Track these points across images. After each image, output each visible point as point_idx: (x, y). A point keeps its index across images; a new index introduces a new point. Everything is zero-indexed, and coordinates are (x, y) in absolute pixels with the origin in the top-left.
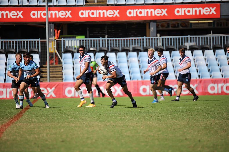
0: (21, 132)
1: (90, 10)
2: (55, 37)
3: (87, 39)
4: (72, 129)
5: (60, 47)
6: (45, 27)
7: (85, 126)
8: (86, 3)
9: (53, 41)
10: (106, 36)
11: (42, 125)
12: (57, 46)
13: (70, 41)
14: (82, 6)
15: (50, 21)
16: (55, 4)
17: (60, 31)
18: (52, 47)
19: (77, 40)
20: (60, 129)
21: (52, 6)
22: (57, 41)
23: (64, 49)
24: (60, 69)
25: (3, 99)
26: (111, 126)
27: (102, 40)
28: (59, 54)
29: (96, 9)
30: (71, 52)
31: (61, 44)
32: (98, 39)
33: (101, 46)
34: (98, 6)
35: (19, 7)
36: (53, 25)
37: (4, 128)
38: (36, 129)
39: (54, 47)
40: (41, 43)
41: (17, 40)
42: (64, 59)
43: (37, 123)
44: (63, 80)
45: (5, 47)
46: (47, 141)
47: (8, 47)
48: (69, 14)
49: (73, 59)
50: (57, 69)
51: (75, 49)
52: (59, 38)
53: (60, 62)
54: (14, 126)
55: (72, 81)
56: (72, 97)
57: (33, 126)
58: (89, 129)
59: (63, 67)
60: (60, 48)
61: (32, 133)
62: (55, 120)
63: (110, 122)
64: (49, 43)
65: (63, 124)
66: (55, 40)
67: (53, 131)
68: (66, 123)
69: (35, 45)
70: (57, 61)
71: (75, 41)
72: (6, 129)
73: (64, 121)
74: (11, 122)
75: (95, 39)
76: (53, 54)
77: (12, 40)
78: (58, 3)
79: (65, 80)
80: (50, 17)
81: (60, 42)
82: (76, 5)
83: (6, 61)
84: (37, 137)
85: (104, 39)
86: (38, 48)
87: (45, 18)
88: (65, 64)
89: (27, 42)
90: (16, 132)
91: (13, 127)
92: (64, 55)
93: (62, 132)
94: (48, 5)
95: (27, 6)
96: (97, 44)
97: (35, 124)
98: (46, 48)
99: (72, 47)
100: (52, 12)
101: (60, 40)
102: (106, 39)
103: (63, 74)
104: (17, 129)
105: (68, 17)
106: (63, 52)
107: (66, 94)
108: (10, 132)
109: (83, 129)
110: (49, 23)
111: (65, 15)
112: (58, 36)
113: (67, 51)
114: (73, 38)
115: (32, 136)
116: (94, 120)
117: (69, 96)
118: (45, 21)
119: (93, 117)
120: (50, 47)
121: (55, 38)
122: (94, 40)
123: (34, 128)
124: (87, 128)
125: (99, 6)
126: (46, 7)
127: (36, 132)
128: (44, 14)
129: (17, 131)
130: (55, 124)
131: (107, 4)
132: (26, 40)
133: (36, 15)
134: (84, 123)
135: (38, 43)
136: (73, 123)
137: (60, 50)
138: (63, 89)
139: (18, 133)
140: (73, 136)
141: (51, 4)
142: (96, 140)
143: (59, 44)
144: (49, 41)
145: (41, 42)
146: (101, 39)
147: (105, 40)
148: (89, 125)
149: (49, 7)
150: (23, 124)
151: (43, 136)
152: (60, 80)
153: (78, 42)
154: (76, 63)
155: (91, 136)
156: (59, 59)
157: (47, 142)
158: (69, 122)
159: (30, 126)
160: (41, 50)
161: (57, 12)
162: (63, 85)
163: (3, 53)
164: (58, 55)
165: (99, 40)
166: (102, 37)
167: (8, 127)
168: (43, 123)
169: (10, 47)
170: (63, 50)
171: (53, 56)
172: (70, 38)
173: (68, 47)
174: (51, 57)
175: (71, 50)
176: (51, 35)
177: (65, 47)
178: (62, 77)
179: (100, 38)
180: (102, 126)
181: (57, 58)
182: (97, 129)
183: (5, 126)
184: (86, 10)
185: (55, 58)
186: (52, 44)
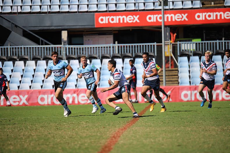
0: (138, 136)
1: (206, 12)
2: (171, 40)
3: (203, 42)
4: (188, 133)
5: (176, 50)
6: (161, 31)
7: (202, 130)
8: (203, 6)
9: (169, 45)
10: (223, 39)
11: (158, 129)
12: (172, 49)
13: (186, 45)
14: (199, 8)
15: (166, 24)
16: (171, 7)
17: (176, 34)
18: (167, 51)
19: (193, 43)
20: (176, 133)
21: (168, 9)
22: (173, 44)
23: (180, 52)
24: (176, 73)
25: (120, 104)
26: (228, 130)
27: (219, 43)
28: (175, 57)
29: (213, 12)
30: (187, 56)
31: (177, 48)
32: (214, 41)
33: (218, 49)
34: (214, 8)
35: (136, 11)
36: (168, 29)
37: (120, 132)
38: (152, 133)
39: (170, 50)
40: (157, 47)
41: (133, 45)
42: (180, 62)
43: (154, 127)
44: (179, 83)
45: (121, 51)
46: (163, 145)
47: (124, 51)
48: (185, 17)
49: (189, 63)
50: (173, 73)
51: (191, 52)
52: (175, 42)
53: (176, 66)
54: (130, 129)
55: (189, 85)
56: (188, 101)
57: (149, 130)
58: (206, 133)
59: (178, 71)
60: (176, 52)
61: (148, 137)
62: (171, 124)
63: (227, 126)
64: (165, 47)
65: (179, 128)
66: (171, 43)
67: (169, 135)
68: (182, 128)
69: (151, 49)
70: (173, 64)
71: (191, 45)
72: (123, 133)
73: (180, 125)
74: (128, 126)
75: (212, 42)
76: (169, 58)
77: (128, 45)
78: (175, 6)
79: (181, 84)
80: (166, 20)
81: (176, 45)
82: (192, 8)
83: (122, 66)
84: (153, 141)
85: (221, 41)
86: (154, 52)
87: (161, 22)
88: (181, 67)
89: (143, 46)
90: (132, 136)
91: (130, 131)
92: (180, 59)
93: (178, 136)
94: (164, 8)
95: (144, 10)
96: (213, 46)
97: (151, 128)
98: (162, 52)
99: (188, 50)
100: (168, 15)
101: (176, 43)
102: (223, 41)
103: (178, 78)
104: (134, 133)
105: (185, 20)
106: (179, 56)
107: (183, 98)
108: (127, 136)
109: (199, 133)
110: (165, 26)
111: (181, 18)
112: (173, 39)
113: (183, 55)
114: (189, 41)
115: (148, 140)
116: (211, 124)
117: (186, 100)
118: (160, 25)
119: (210, 121)
120: (165, 51)
121: (171, 42)
122: (210, 43)
123: (150, 133)
124: (203, 133)
125: (216, 9)
126: (162, 11)
127: (152, 136)
128: (160, 18)
129: (134, 134)
130: (171, 128)
131: (225, 6)
132: (141, 44)
133: (152, 19)
134: (200, 128)
135: (154, 47)
136: (189, 127)
137: (176, 53)
138: (179, 93)
139: (134, 137)
140: (189, 140)
141: (167, 7)
142: (213, 145)
143: (175, 48)
144: (165, 45)
145: (157, 45)
146: (218, 41)
147: (222, 43)
148: (205, 129)
149: (165, 11)
150: (139, 128)
151: (159, 140)
152: (176, 83)
153: (194, 45)
154: (192, 67)
155: (208, 140)
156: (175, 62)
157: (163, 147)
158: (185, 126)
159: (146, 130)
160: (157, 53)
161: (173, 15)
162: (179, 88)
163: (120, 58)
164: (173, 59)
165: (216, 43)
166: (219, 40)
167: (124, 131)
168: (160, 127)
169: (127, 51)
170: (178, 54)
171: (169, 60)
172: (186, 41)
173: (184, 50)
174: (167, 61)
175: (187, 53)
176: (167, 38)
177: (181, 51)
178: (178, 81)
179: (216, 40)
180: (219, 130)
181: (173, 61)
182: (214, 133)
183: (122, 130)
184: (202, 12)
185: (171, 62)
186: (168, 48)
